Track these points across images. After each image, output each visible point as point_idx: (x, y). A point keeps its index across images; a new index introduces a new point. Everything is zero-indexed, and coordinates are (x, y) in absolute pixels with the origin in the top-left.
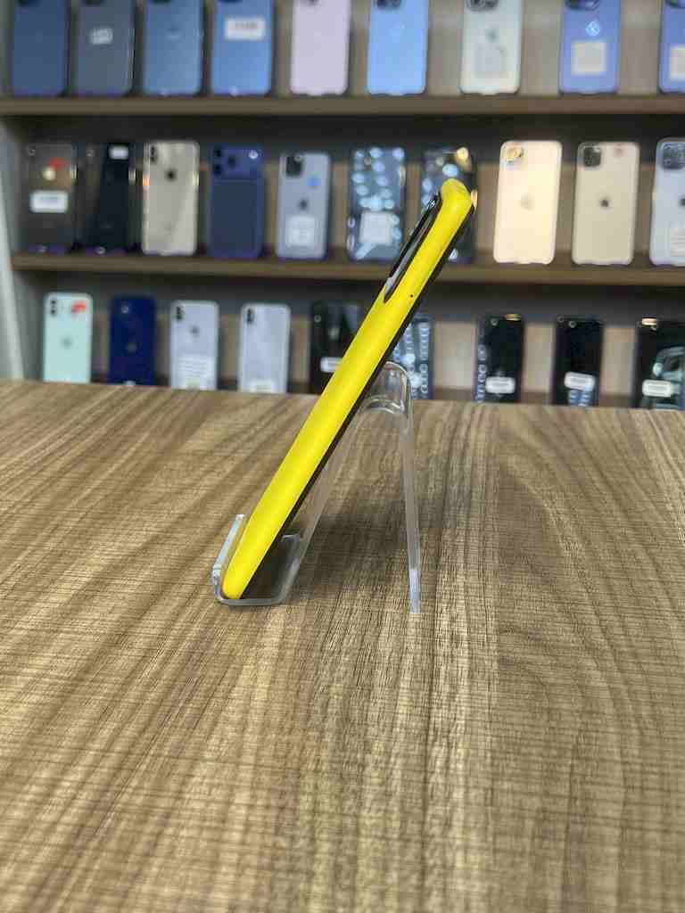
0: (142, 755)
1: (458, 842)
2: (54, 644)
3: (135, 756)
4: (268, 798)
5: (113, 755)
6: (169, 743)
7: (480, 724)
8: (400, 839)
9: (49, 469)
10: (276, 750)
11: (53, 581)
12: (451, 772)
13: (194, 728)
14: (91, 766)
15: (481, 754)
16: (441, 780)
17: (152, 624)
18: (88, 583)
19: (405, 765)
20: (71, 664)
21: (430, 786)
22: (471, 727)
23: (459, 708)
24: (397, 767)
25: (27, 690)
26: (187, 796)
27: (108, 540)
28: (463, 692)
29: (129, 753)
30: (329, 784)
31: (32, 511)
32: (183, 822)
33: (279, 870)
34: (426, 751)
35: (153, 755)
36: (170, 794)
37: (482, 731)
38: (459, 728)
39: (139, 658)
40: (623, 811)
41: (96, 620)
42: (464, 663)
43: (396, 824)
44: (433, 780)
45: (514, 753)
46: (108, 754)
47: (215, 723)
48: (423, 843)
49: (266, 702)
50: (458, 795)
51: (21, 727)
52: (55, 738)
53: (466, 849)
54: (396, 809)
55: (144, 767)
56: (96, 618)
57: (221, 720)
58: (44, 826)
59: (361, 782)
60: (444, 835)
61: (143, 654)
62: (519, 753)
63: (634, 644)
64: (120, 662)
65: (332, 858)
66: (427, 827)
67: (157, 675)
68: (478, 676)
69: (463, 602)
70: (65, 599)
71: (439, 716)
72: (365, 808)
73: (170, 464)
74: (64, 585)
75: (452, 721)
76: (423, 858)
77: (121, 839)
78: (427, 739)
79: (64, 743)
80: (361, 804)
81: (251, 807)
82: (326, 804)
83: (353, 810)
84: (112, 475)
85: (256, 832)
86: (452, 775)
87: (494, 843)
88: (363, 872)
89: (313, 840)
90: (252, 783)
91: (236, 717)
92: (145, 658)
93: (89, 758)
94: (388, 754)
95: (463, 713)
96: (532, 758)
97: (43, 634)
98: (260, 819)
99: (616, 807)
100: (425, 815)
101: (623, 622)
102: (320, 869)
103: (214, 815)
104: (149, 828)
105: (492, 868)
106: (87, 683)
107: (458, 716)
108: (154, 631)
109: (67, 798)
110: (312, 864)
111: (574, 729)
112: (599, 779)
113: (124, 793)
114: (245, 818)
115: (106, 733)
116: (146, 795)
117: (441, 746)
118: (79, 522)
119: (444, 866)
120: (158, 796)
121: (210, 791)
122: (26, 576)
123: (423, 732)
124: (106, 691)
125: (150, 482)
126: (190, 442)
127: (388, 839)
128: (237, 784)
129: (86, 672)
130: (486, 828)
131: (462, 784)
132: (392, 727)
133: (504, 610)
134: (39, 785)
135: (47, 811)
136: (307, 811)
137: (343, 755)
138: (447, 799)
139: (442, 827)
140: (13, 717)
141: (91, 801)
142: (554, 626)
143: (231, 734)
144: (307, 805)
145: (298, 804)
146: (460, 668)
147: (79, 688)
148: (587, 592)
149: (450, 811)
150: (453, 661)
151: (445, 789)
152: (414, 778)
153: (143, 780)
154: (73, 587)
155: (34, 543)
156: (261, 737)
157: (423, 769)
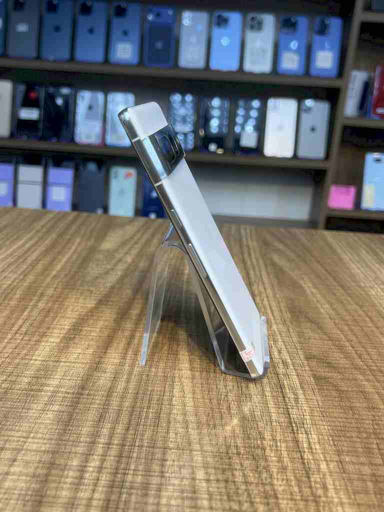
0: (132, 446)
1: (336, 500)
2: (59, 370)
3: (127, 447)
4: (215, 474)
5: (115, 447)
6: (145, 438)
7: (318, 418)
8: (302, 499)
9: (29, 259)
10: (210, 440)
11: (48, 328)
12: (314, 451)
13: (158, 427)
14: (102, 455)
15: (326, 438)
16: (311, 457)
17: (113, 358)
18: (70, 330)
19: (287, 447)
20: (72, 383)
21: (306, 461)
22: (314, 420)
23: (303, 408)
24: (283, 449)
25: (50, 402)
26: (167, 475)
27: (74, 302)
28: (301, 396)
29: (123, 445)
30: (248, 462)
31: (25, 284)
34: (295, 437)
35: (138, 446)
36: (157, 474)
38: (308, 421)
39: (113, 379)
41: (80, 354)
42: (295, 379)
43: (296, 489)
44: (305, 457)
45: (343, 437)
46: (110, 446)
47: (169, 422)
48: (316, 503)
49: (194, 407)
51: (52, 429)
52: (76, 435)
53: (342, 504)
54: (292, 478)
55: (135, 455)
56: (80, 352)
57: (172, 420)
58: (84, 502)
59: (266, 460)
60: (326, 495)
61: (113, 376)
62: (346, 436)
66: (314, 490)
67: (126, 389)
68: (306, 387)
69: (281, 340)
70: (58, 340)
71: (294, 412)
72: (274, 478)
73: (97, 256)
74: (55, 331)
75: (302, 417)
77: (135, 509)
78: (293, 429)
79: (82, 439)
80: (271, 475)
81: (208, 481)
82: (252, 477)
83: (269, 480)
84: (66, 262)
85: (216, 500)
86: (315, 453)
87: (356, 499)
89: (252, 503)
90: (204, 463)
91: (180, 418)
92: (115, 379)
93: (99, 449)
94: (274, 440)
95: (306, 411)
96: (355, 439)
97: (51, 363)
98: (216, 490)
100: (310, 481)
101: (367, 351)
103: (187, 488)
104: (151, 500)
106: (85, 396)
107: (304, 414)
108: (116, 361)
109: (94, 480)
111: (369, 420)
113: (128, 474)
114: (206, 490)
115: (105, 431)
116: (142, 475)
117: (302, 433)
118: (55, 290)
120: (150, 476)
121: (180, 470)
122: (31, 325)
123: (289, 425)
124: (98, 402)
125: (88, 267)
126: (104, 244)
127: (295, 500)
128: (195, 464)
129: (83, 389)
130: (347, 489)
131: (323, 459)
132: (271, 422)
133: (304, 345)
134: (73, 470)
135: (83, 491)
136: (241, 482)
137: (250, 442)
138: (319, 470)
139: (323, 490)
140: (45, 422)
141: (110, 481)
142: (334, 354)
143: (180, 430)
144: (241, 478)
145: (235, 478)
146: (294, 382)
147: (81, 400)
148: (342, 334)
149: (323, 478)
150: (289, 378)
151: (315, 462)
152: (295, 456)
153: (137, 464)
154: (61, 332)
155: (31, 304)
156: (199, 431)
157: (298, 450)
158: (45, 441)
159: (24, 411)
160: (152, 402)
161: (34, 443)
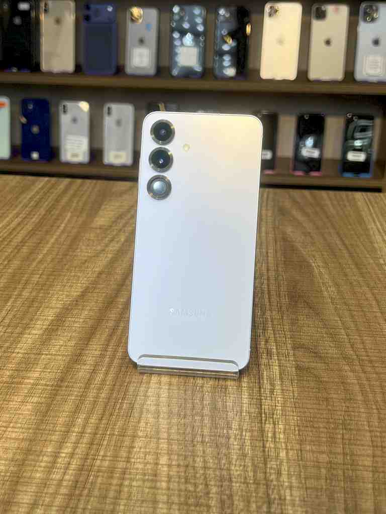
0: (103, 434)
1: (286, 484)
2: (40, 362)
3: (99, 436)
4: (178, 460)
5: (87, 435)
6: (117, 427)
7: (289, 409)
8: (254, 483)
9: (15, 240)
10: (178, 429)
11: (32, 320)
12: (277, 440)
13: (130, 417)
14: (74, 443)
15: (293, 428)
16: (272, 446)
17: (94, 349)
18: (52, 320)
19: (251, 436)
20: (52, 376)
21: (267, 449)
22: (285, 411)
23: (277, 399)
24: (247, 438)
25: (30, 394)
26: (133, 460)
27: (60, 291)
28: (278, 388)
29: (95, 434)
30: (210, 449)
31: (10, 271)
32: (133, 476)
33: (190, 505)
34: (262, 427)
35: (109, 435)
36: (123, 459)
37: (292, 414)
38: (278, 412)
39: (91, 371)
40: (373, 461)
41: (61, 346)
42: (276, 369)
43: (251, 474)
44: (268, 445)
45: (311, 427)
46: (83, 435)
47: (141, 413)
48: (267, 486)
49: (168, 398)
50: (283, 454)
51: (30, 419)
52: (52, 425)
53: (291, 487)
54: (250, 464)
55: (105, 443)
56: (61, 344)
57: (144, 410)
58: (55, 482)
59: (228, 448)
60: (278, 480)
61: (93, 368)
62: (314, 427)
63: (370, 354)
64: (80, 374)
65: (219, 497)
66: (268, 475)
67: (104, 380)
68: (285, 378)
69: (271, 328)
70: (40, 332)
71: (267, 404)
72: (232, 464)
73: (87, 235)
74: (39, 322)
75: (274, 407)
76: (268, 495)
77: (100, 489)
78: (261, 419)
79: (57, 428)
80: (230, 462)
81: (169, 466)
82: (211, 463)
83: (227, 466)
84: (53, 244)
85: (174, 482)
86: (278, 442)
87: (305, 483)
88: (237, 505)
89: (207, 485)
90: (168, 450)
91: (153, 408)
92: (94, 371)
93: (73, 437)
95: (280, 401)
96: (321, 430)
97: (33, 356)
98: (175, 474)
99: (368, 459)
100: (266, 468)
101: (362, 340)
102: (213, 503)
103: (150, 471)
104: (115, 482)
105: (306, 499)
106: (64, 389)
107: (277, 404)
108: (97, 353)
109: (65, 464)
110: (209, 500)
111: (341, 411)
112: (358, 442)
113: (97, 459)
114: (167, 473)
115: (80, 421)
116: (110, 460)
117: (270, 423)
118: (39, 278)
119: (280, 499)
120: (116, 461)
121: (145, 456)
122: (14, 316)
123: (259, 415)
124: (75, 393)
125: (77, 249)
126: (97, 219)
127: (248, 484)
128: (160, 451)
129: (62, 381)
130: (300, 475)
131: (284, 447)
132: (241, 412)
133: (296, 333)
134: (48, 456)
135: (55, 473)
136: (201, 467)
137: (216, 431)
138: (277, 457)
139: (276, 475)
140: (25, 413)
141: (79, 465)
142: (324, 343)
143: (151, 420)
144: (201, 463)
145: (195, 463)
146: (274, 373)
147: (59, 392)
148: (340, 320)
149: (279, 465)
150: (270, 368)
151: (275, 451)
152: (258, 445)
153: (106, 451)
154: (45, 324)
155: (16, 293)
156: (169, 421)
157: (262, 439)
158: (24, 430)
159: (5, 402)
160: (128, 394)
161: (12, 432)
